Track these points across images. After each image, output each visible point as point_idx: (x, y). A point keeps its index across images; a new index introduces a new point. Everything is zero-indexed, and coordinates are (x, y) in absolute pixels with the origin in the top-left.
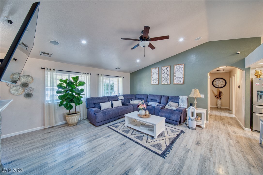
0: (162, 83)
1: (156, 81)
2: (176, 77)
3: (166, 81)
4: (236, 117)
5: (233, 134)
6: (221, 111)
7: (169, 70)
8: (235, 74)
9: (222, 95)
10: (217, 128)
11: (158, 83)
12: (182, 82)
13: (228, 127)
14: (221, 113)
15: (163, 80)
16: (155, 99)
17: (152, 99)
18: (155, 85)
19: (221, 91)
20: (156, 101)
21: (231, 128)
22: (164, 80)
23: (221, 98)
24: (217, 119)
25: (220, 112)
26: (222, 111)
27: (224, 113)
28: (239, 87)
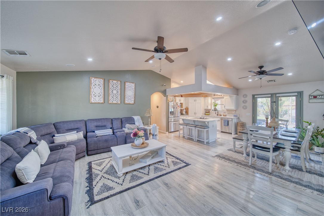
0: (111, 102)
1: (100, 98)
2: (127, 96)
3: (115, 99)
7: (119, 86)
11: (102, 101)
12: (133, 102)
15: (110, 97)
16: (103, 125)
17: (96, 126)
18: (99, 103)
20: (105, 127)
22: (113, 97)
28: (158, 107)
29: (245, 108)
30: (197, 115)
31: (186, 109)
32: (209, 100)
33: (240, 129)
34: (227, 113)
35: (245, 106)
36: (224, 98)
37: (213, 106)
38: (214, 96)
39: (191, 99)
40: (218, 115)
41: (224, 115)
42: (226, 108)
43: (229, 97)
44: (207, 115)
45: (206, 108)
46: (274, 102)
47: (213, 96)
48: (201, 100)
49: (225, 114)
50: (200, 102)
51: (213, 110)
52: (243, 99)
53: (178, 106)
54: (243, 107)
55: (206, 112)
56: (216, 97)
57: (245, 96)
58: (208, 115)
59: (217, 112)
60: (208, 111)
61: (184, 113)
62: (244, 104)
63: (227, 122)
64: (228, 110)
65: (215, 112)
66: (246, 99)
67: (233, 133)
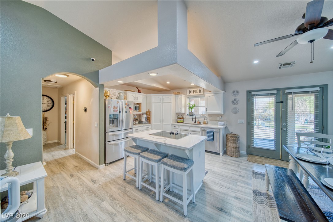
4: (77, 153)
5: (95, 185)
6: (49, 150)
8: (76, 92)
9: (48, 123)
10: (69, 191)
13: (81, 177)
14: (53, 153)
19: (45, 116)
21: (85, 176)
23: (46, 129)
24: (54, 169)
25: (49, 152)
26: (52, 149)
27: (57, 152)
28: (85, 110)
29: (235, 111)
30: (164, 123)
31: (147, 114)
32: (183, 99)
33: (232, 145)
34: (208, 120)
35: (235, 108)
36: (204, 96)
37: (188, 108)
38: (190, 93)
39: (155, 98)
40: (195, 122)
41: (204, 123)
42: (208, 111)
43: (213, 94)
44: (179, 122)
45: (178, 111)
46: (281, 102)
47: (188, 94)
48: (170, 98)
49: (206, 121)
50: (169, 101)
51: (188, 115)
52: (232, 98)
53: (130, 108)
54: (233, 111)
55: (178, 118)
56: (193, 94)
57: (235, 93)
58: (181, 122)
59: (194, 117)
60: (181, 117)
61: (144, 120)
62: (234, 106)
63: (212, 135)
64: (210, 115)
65: (191, 117)
66: (237, 97)
67: (221, 154)
